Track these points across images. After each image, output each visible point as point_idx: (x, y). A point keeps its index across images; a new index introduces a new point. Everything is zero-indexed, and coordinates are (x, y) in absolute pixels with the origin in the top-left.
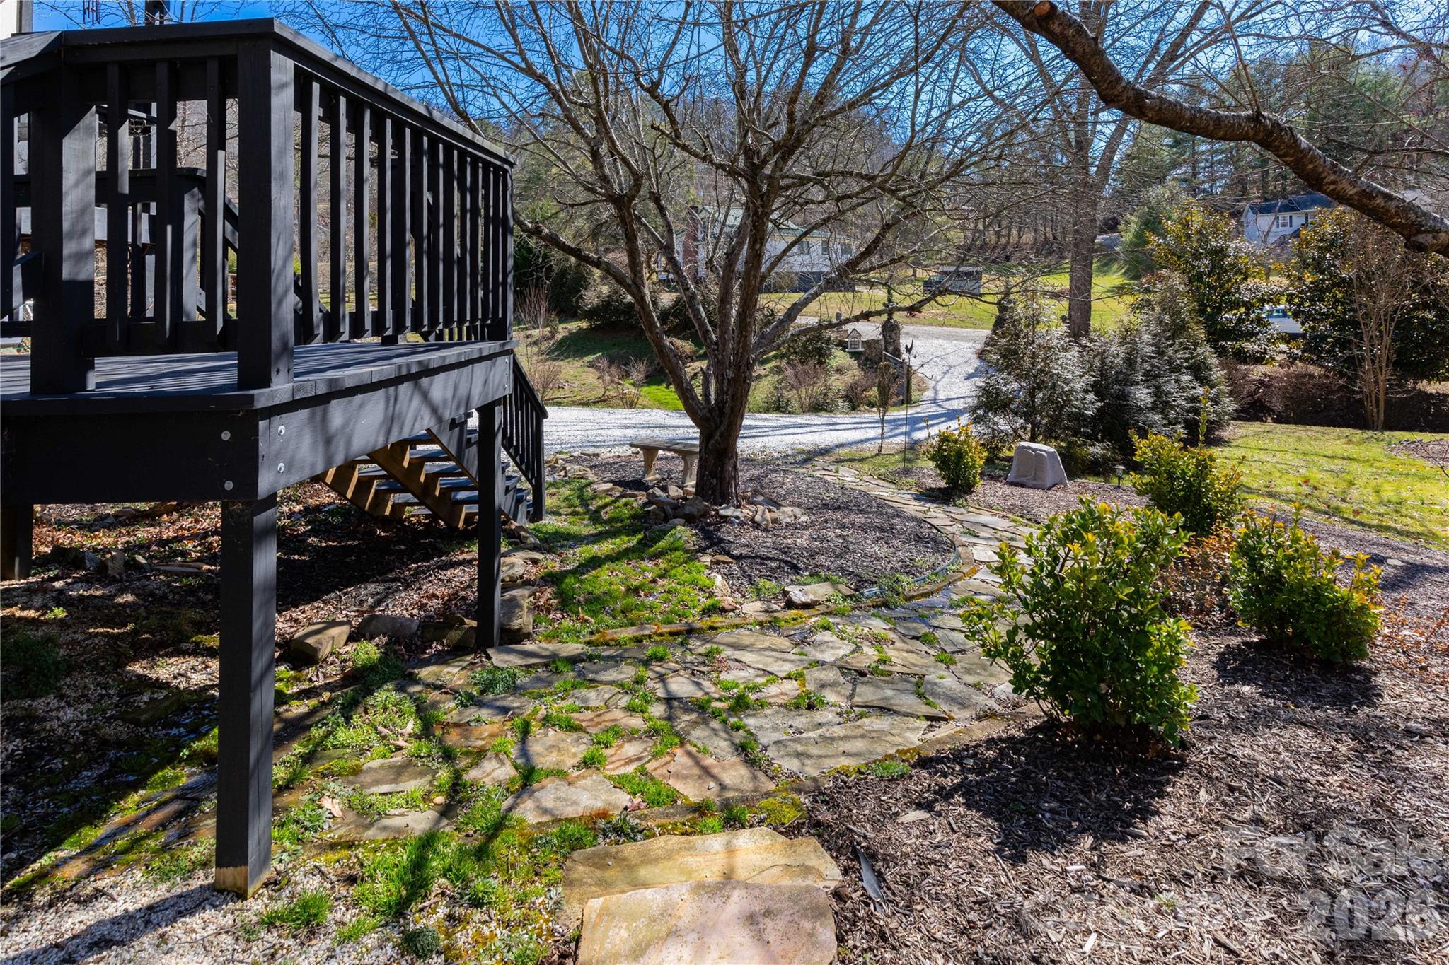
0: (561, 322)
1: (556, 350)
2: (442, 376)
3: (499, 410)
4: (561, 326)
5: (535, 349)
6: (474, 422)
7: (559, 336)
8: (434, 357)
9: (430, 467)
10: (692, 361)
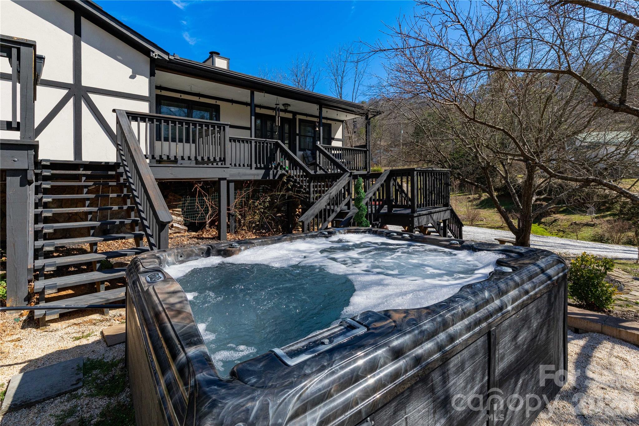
0: (483, 193)
1: (479, 205)
2: (435, 214)
3: (447, 221)
4: (484, 194)
5: (470, 203)
6: (442, 225)
7: (483, 198)
8: (433, 210)
9: (429, 229)
10: (554, 213)
